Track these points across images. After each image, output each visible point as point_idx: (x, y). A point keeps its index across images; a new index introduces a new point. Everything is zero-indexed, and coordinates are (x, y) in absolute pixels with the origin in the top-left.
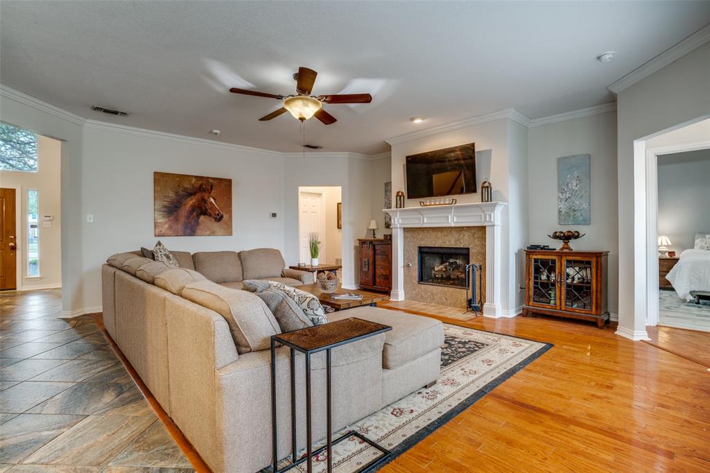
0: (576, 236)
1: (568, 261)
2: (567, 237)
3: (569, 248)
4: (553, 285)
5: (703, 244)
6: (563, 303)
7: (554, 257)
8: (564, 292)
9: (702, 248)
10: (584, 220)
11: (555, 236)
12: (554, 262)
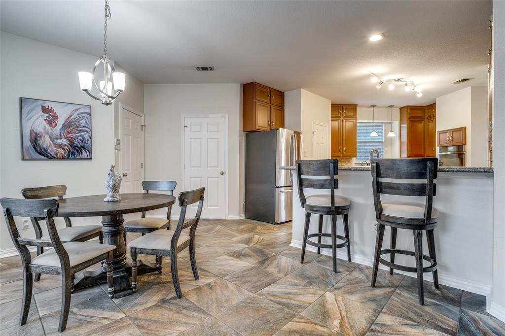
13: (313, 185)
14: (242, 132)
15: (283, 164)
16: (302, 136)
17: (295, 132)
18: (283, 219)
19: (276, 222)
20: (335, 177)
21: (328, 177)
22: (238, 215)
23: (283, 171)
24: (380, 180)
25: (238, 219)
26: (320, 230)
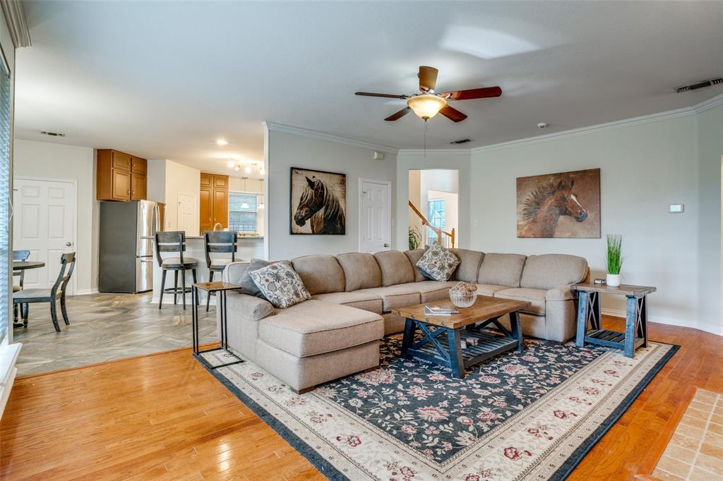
13: (167, 249)
14: (96, 200)
15: (145, 234)
16: (166, 207)
17: (159, 204)
18: (144, 288)
19: (137, 290)
20: (183, 243)
21: (178, 244)
22: (90, 290)
23: (145, 241)
24: (209, 244)
25: (90, 293)
26: (176, 286)
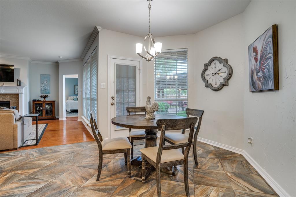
0: (47, 96)
1: (46, 103)
2: (45, 97)
3: (45, 100)
4: (42, 110)
5: (70, 99)
6: (45, 115)
7: (42, 103)
8: (45, 112)
9: (70, 100)
10: (48, 92)
11: (41, 97)
12: (42, 104)
